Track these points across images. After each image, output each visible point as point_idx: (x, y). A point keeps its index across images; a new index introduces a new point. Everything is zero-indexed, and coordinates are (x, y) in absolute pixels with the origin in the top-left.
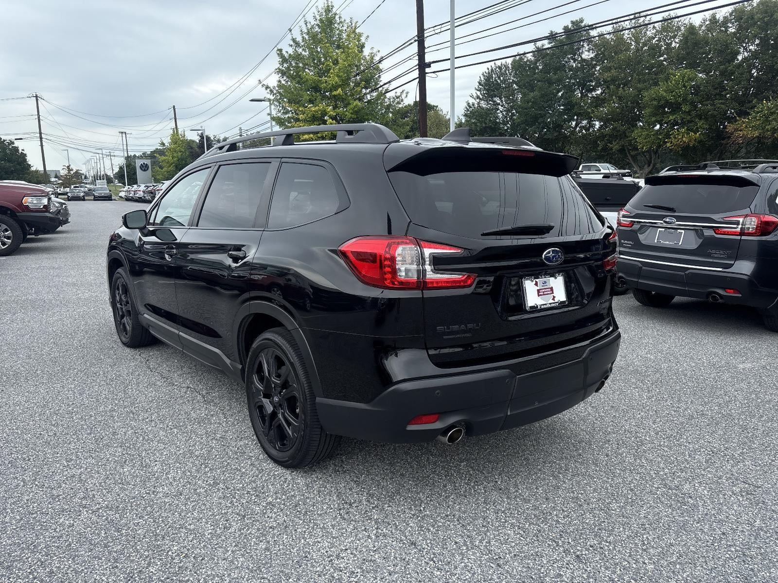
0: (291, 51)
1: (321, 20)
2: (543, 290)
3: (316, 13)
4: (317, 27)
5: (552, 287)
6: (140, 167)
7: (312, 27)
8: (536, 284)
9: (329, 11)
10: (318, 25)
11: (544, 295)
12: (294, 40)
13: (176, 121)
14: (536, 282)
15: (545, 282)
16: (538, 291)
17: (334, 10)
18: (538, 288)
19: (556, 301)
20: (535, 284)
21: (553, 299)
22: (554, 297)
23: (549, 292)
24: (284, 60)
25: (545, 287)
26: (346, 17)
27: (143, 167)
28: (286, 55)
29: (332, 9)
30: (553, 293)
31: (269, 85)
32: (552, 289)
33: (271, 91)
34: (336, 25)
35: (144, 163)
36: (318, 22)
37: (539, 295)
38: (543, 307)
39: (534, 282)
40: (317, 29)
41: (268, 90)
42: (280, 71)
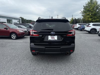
12: (86, 4)
14: (51, 37)
24: (84, 7)
33: (82, 12)
34: (93, 1)
42: (84, 9)
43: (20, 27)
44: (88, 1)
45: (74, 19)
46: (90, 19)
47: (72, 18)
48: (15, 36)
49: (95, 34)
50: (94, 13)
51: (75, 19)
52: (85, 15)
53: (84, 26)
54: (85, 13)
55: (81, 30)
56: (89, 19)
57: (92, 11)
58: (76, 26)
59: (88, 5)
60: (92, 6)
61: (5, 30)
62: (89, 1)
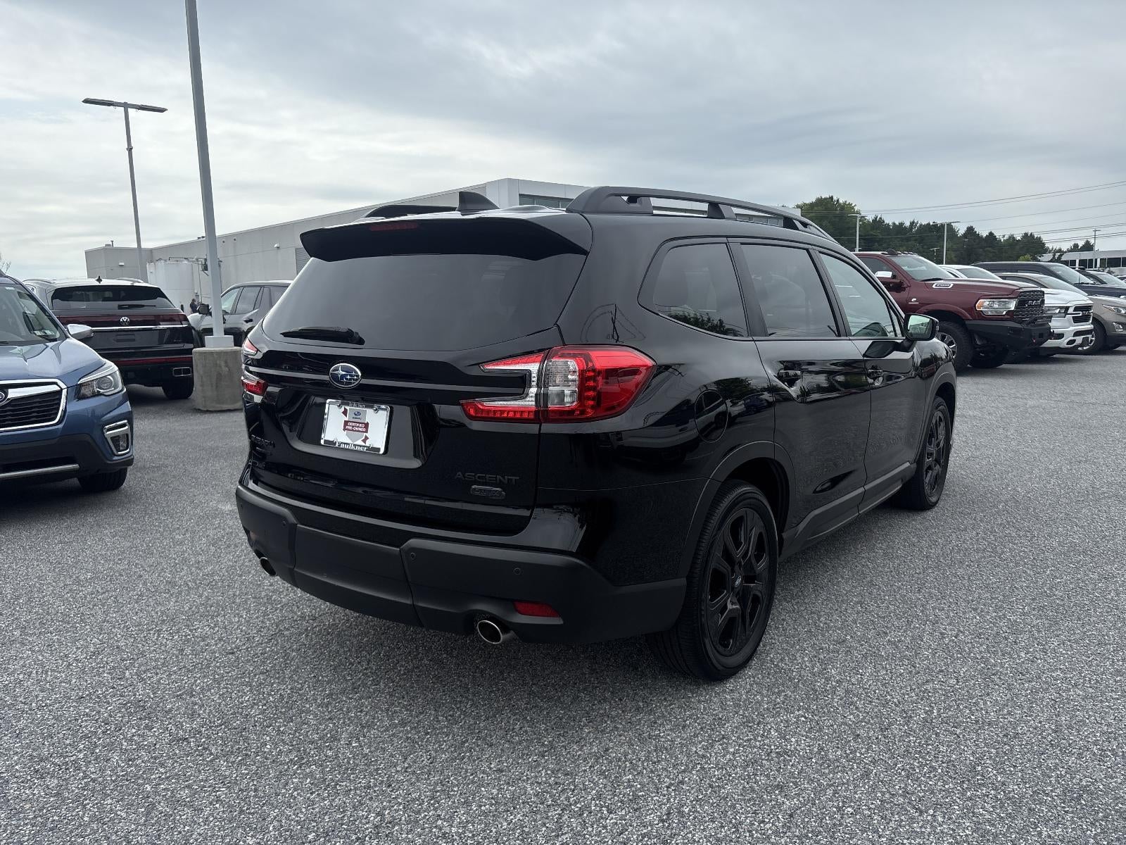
2: (354, 424)
5: (368, 423)
8: (345, 413)
11: (352, 430)
14: (346, 410)
15: (359, 413)
16: (346, 423)
18: (347, 419)
19: (367, 444)
20: (343, 413)
21: (364, 441)
22: (366, 438)
23: (361, 429)
25: (359, 421)
30: (366, 432)
32: (367, 425)
37: (345, 429)
38: (342, 446)
39: (343, 409)
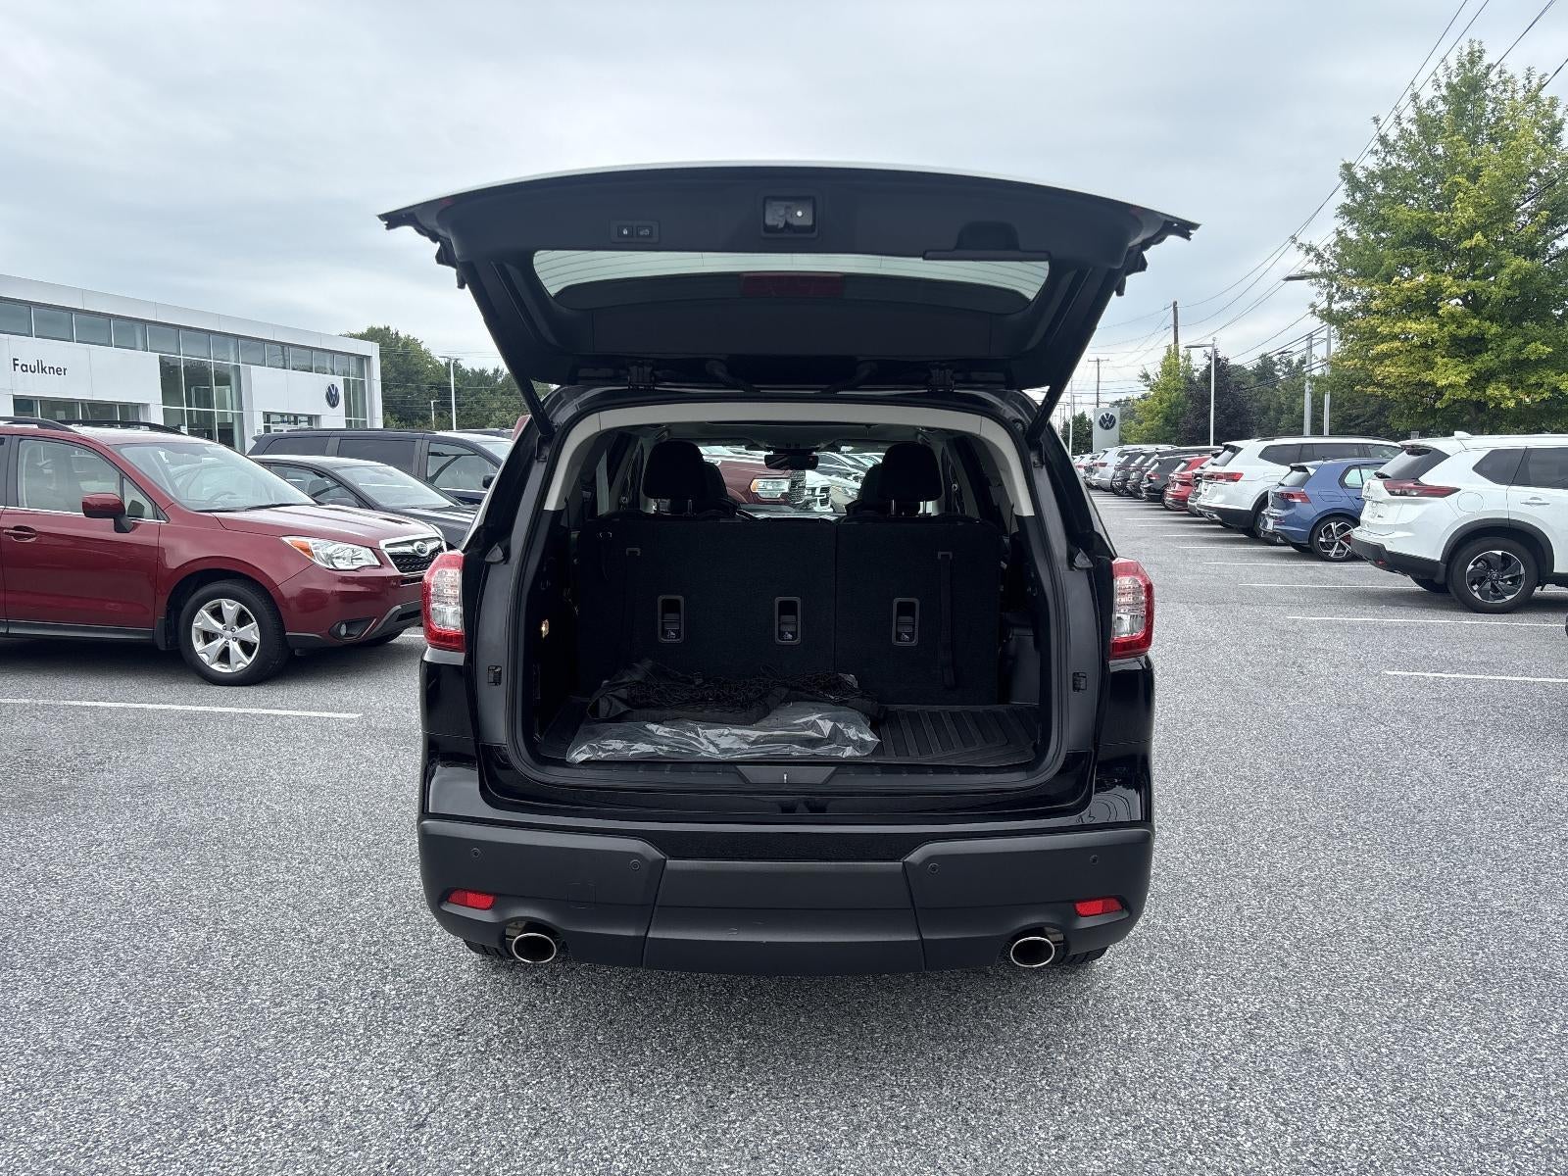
0: (1372, 163)
1: (1449, 85)
3: (1440, 72)
4: (1440, 102)
6: (1100, 422)
7: (1431, 104)
9: (1472, 63)
10: (1444, 99)
12: (1383, 140)
13: (1176, 331)
17: (1487, 60)
24: (1354, 184)
26: (1515, 68)
27: (1105, 421)
28: (1360, 175)
29: (1479, 57)
31: (1315, 243)
33: (1319, 256)
34: (1489, 91)
35: (1107, 415)
36: (1444, 91)
40: (1441, 107)
41: (1312, 254)
42: (1346, 211)
43: (340, 483)
44: (1415, 97)
45: (1199, 362)
46: (1450, 375)
47: (1173, 353)
48: (252, 633)
49: (1528, 604)
50: (1513, 284)
51: (1221, 367)
52: (1367, 310)
53: (1352, 478)
54: (1365, 274)
55: (1308, 548)
56: (1430, 365)
57: (1475, 256)
58: (1234, 477)
59: (1413, 151)
60: (1474, 176)
61: (102, 529)
62: (1427, 94)
